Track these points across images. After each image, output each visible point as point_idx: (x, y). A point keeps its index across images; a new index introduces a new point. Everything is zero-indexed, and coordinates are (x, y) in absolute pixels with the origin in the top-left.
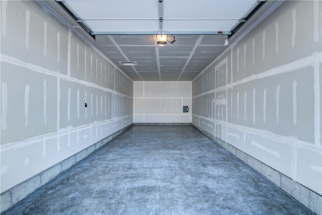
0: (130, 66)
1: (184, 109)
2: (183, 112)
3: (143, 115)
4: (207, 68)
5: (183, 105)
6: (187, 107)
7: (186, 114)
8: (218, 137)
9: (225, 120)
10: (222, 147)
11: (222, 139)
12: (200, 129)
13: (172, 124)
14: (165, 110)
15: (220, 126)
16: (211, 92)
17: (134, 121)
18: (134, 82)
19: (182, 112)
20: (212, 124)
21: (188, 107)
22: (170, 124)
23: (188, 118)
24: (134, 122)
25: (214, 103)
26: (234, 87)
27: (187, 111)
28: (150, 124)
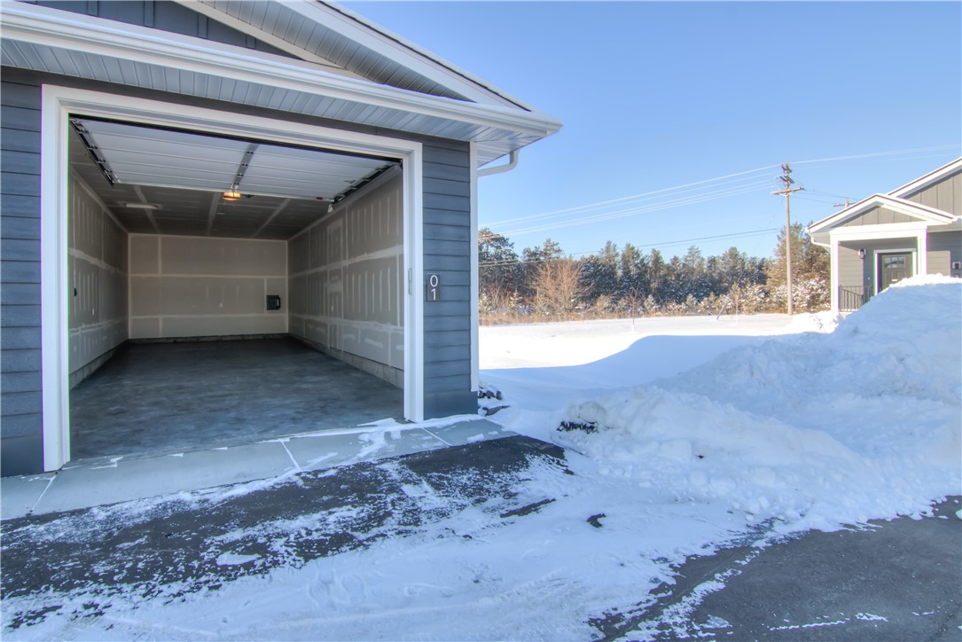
0: (143, 210)
1: (269, 302)
2: (268, 309)
3: (157, 320)
4: (315, 224)
5: (266, 294)
6: (278, 297)
7: (274, 314)
8: (333, 346)
9: (340, 316)
10: (337, 360)
11: (338, 348)
12: (305, 341)
13: (240, 338)
14: (221, 305)
15: (335, 326)
16: (322, 269)
17: (132, 334)
18: (131, 236)
19: (266, 308)
20: (324, 326)
21: (279, 299)
22: (234, 338)
23: (280, 322)
24: (130, 337)
25: (326, 289)
26: (350, 266)
27: (278, 308)
28: (178, 340)
